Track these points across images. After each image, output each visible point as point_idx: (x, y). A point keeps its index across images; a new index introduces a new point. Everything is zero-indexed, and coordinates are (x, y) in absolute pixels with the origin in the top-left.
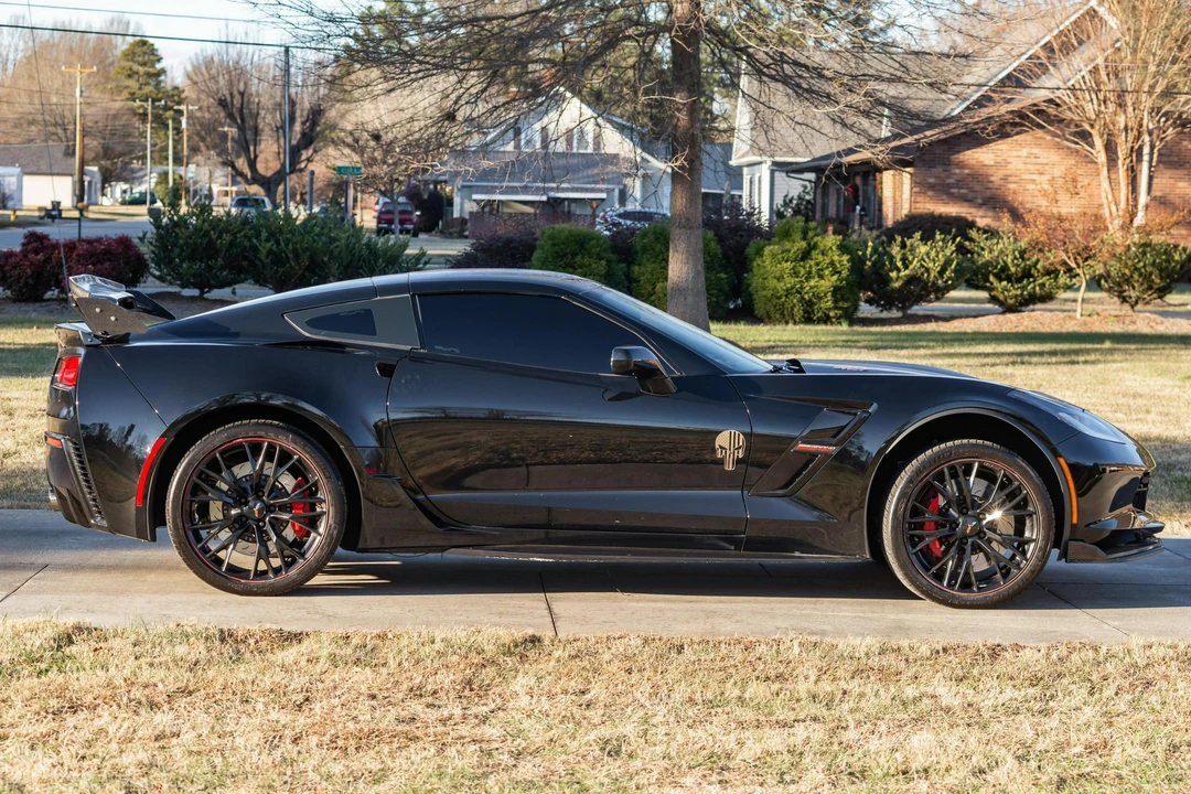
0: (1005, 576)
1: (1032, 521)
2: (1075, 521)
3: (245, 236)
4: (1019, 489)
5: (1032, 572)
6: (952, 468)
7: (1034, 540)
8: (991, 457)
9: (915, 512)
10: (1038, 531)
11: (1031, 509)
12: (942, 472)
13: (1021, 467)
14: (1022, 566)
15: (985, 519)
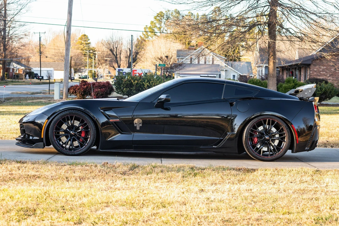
3: (141, 81)
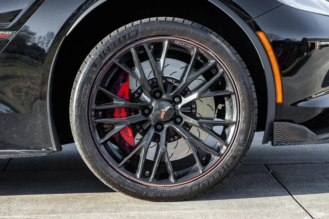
0: (204, 164)
1: (231, 102)
2: (280, 100)
4: (215, 67)
5: (234, 157)
6: (140, 48)
7: (235, 123)
8: (182, 34)
9: (102, 98)
10: (239, 112)
11: (229, 88)
12: (129, 54)
13: (216, 44)
14: (222, 151)
15: (181, 101)
